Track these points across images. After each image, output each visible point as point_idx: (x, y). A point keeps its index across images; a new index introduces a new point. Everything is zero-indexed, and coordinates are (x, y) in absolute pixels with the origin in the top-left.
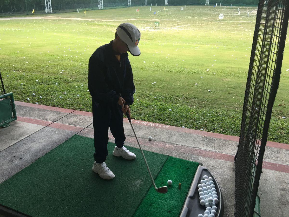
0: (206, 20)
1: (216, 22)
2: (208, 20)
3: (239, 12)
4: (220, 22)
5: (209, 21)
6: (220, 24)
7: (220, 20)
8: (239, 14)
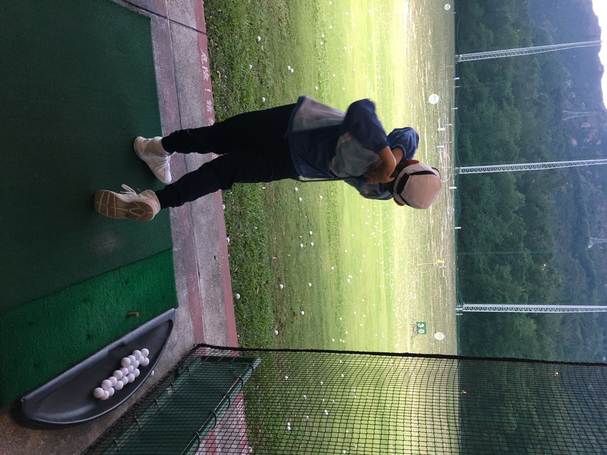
0: (426, 70)
1: (423, 93)
2: (426, 72)
3: (443, 129)
4: (424, 99)
5: (425, 76)
6: (419, 102)
7: (427, 99)
8: (440, 129)
